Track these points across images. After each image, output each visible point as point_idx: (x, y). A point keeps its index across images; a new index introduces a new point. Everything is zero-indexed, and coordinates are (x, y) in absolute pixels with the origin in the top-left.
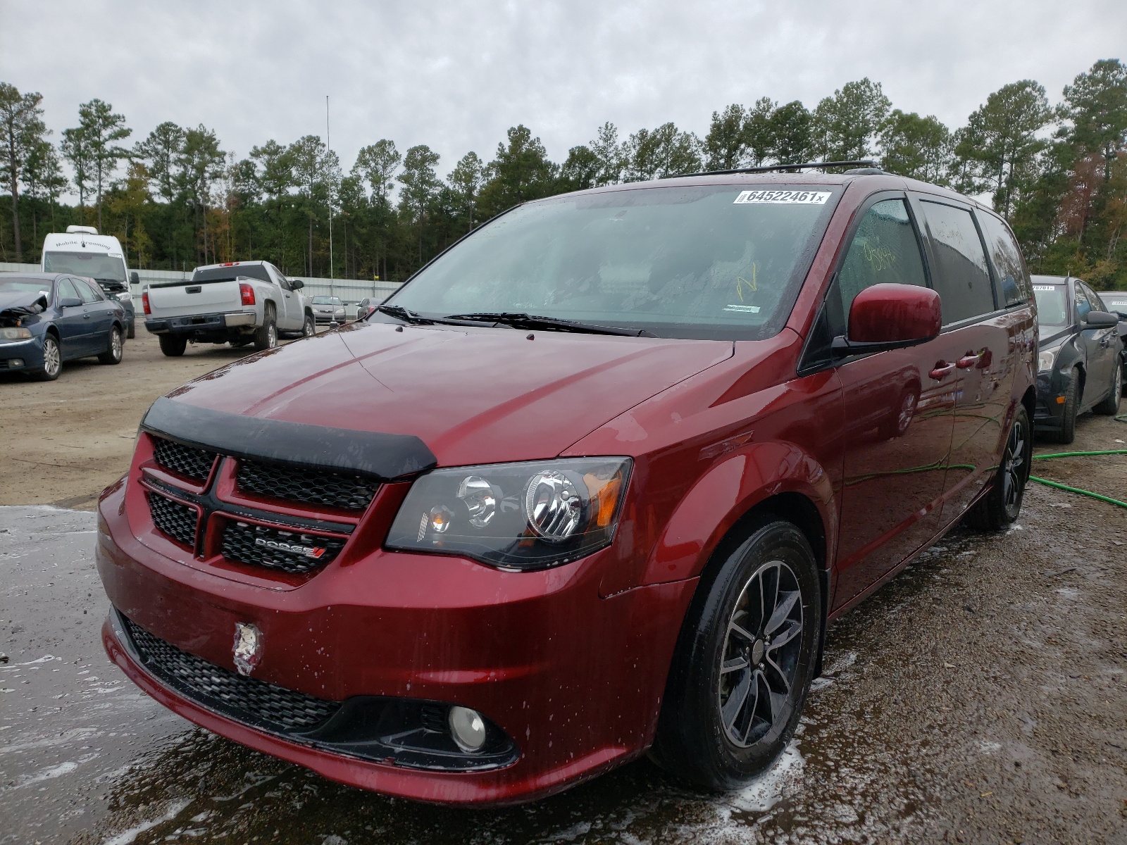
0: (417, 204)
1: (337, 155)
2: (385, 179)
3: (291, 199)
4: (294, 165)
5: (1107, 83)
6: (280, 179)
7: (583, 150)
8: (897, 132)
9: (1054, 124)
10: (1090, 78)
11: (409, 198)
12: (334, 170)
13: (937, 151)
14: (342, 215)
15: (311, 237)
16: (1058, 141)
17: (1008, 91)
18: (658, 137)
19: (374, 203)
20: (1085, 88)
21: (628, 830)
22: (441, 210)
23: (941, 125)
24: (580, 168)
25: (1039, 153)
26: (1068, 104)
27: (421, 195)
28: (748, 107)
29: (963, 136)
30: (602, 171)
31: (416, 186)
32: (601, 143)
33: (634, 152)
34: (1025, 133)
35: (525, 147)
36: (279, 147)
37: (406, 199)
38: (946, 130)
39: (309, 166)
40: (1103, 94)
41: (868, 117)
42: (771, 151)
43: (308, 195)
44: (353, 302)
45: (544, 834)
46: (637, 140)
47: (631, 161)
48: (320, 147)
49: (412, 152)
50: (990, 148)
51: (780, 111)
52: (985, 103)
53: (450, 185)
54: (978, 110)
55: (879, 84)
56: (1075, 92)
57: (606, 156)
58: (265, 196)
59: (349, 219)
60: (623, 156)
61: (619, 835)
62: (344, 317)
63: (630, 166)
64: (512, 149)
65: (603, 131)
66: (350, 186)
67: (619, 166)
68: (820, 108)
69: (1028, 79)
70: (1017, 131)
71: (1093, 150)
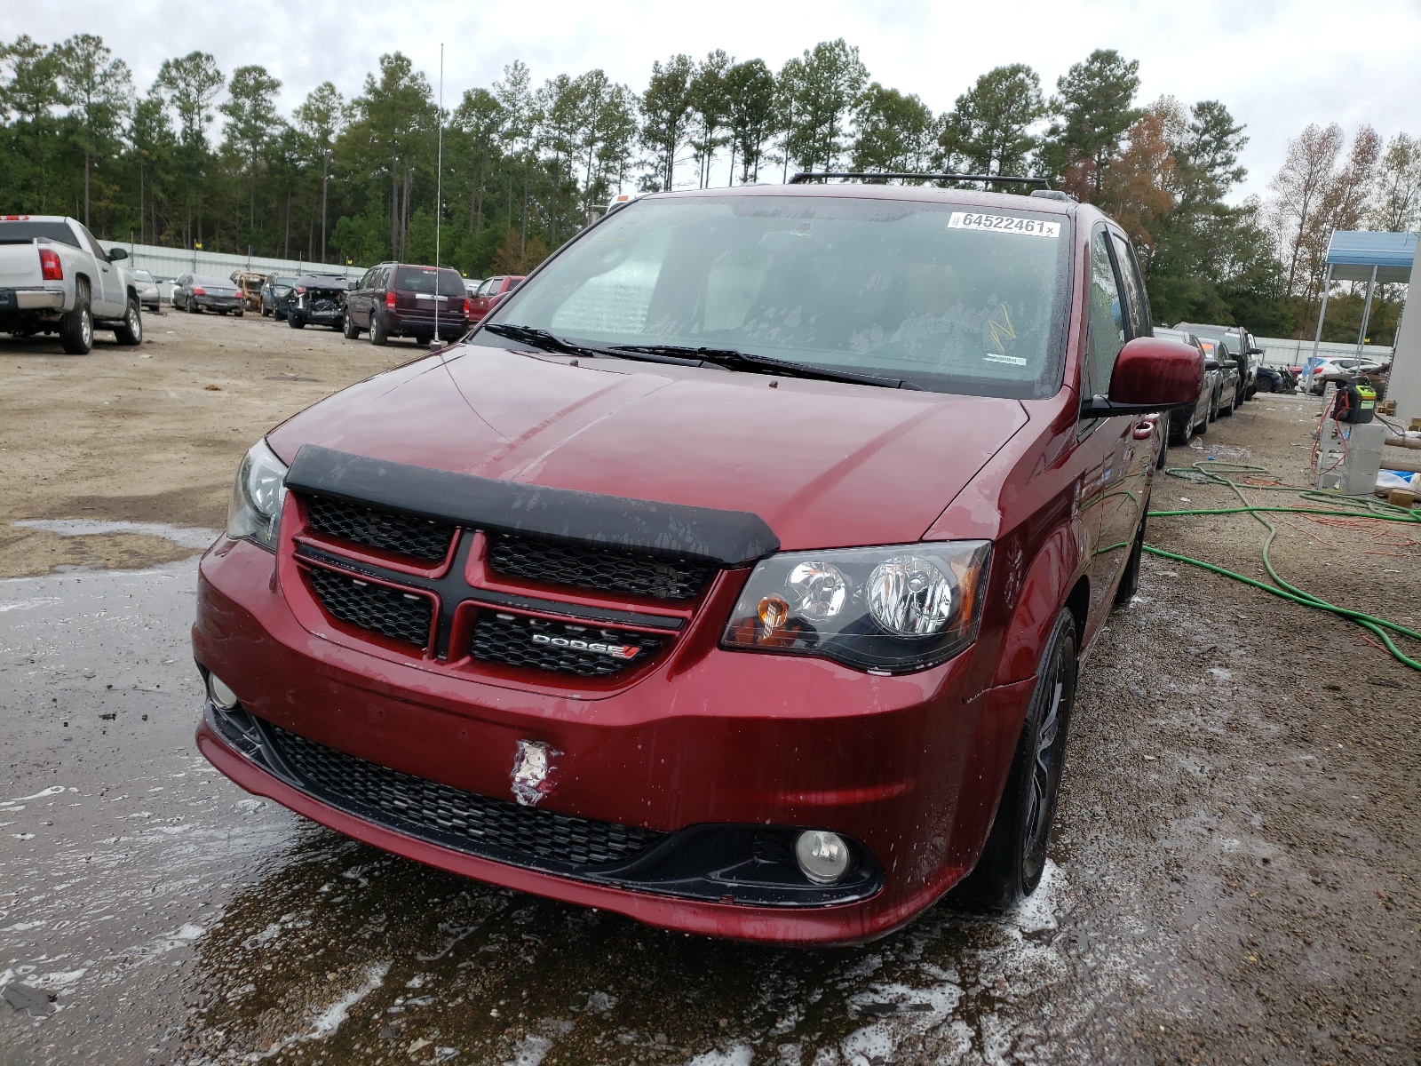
0: (248, 147)
1: (129, 67)
2: (200, 108)
3: (53, 124)
4: (59, 73)
5: (1105, 79)
6: (38, 92)
7: (483, 94)
8: (874, 110)
9: (1047, 120)
10: (1086, 69)
11: (236, 138)
12: (124, 88)
13: (918, 138)
14: (138, 153)
15: (87, 181)
16: (1049, 140)
17: (999, 75)
18: (583, 87)
19: (185, 139)
20: (1080, 81)
21: (924, 959)
22: (283, 159)
23: (924, 107)
24: (478, 119)
25: (1030, 152)
26: (1062, 98)
27: (253, 134)
28: (699, 60)
29: (947, 122)
30: (508, 125)
31: (247, 122)
32: (508, 87)
33: (551, 104)
34: (1016, 127)
35: (405, 82)
36: (35, 46)
37: (232, 138)
38: (929, 113)
39: (84, 76)
40: (1099, 90)
41: (842, 88)
42: (725, 120)
43: (83, 119)
44: (169, 279)
45: (837, 971)
46: (554, 89)
47: (547, 115)
48: (102, 53)
49: (242, 73)
50: (977, 141)
51: (737, 70)
52: (974, 86)
53: (298, 125)
54: (966, 94)
55: (857, 49)
56: (1070, 84)
57: (514, 105)
58: (15, 116)
59: (146, 159)
60: (537, 107)
61: (918, 967)
62: (158, 300)
63: (545, 121)
64: (386, 84)
65: (511, 71)
66: (148, 113)
67: (531, 120)
68: (785, 72)
69: (1021, 64)
70: (1007, 123)
71: (1085, 155)
